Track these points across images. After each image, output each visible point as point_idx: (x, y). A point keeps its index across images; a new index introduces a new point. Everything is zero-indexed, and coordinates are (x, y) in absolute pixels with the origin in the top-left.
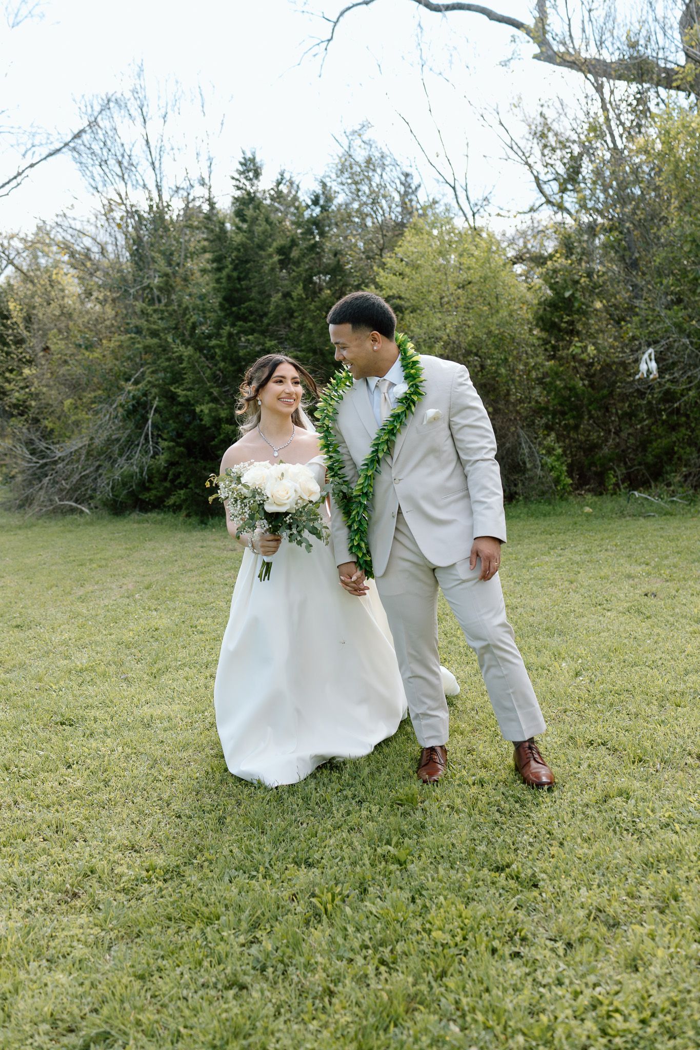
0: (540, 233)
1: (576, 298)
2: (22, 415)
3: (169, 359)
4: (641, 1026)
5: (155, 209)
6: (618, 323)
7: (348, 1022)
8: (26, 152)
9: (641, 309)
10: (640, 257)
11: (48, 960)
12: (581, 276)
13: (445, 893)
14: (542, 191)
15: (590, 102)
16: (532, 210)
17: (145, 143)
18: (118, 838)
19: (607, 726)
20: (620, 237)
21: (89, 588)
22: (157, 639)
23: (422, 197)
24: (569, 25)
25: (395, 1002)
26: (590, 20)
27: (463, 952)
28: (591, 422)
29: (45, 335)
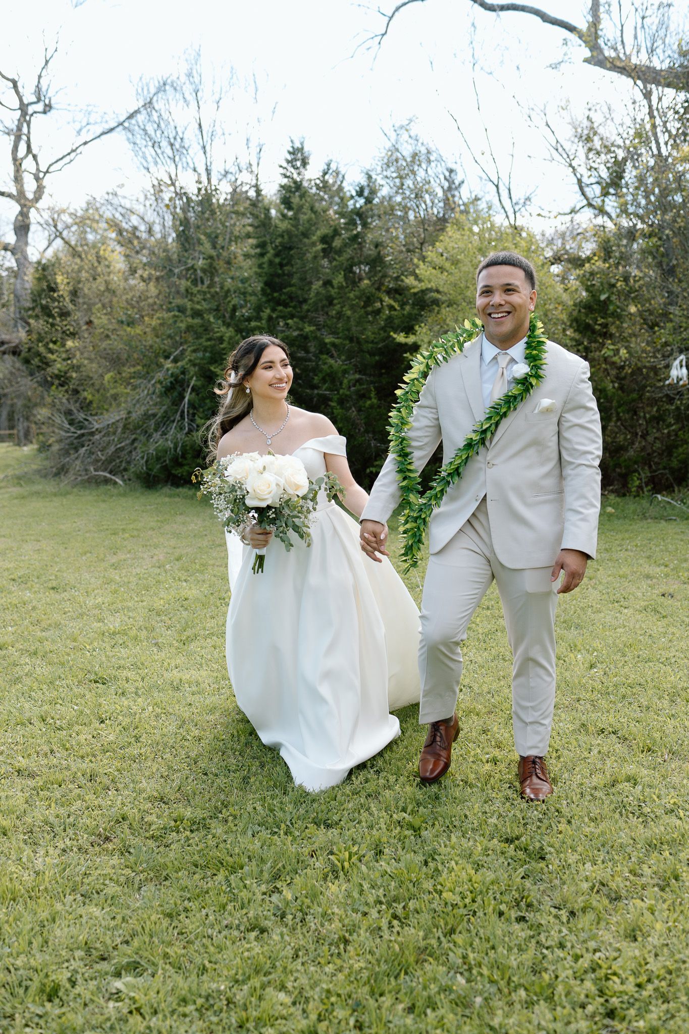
0: (579, 235)
1: (611, 301)
2: (62, 385)
3: (209, 339)
4: (637, 989)
5: (203, 192)
6: (651, 327)
7: (362, 968)
8: (80, 130)
9: (675, 315)
10: (678, 265)
11: (82, 895)
12: (618, 280)
13: (457, 859)
14: (583, 194)
15: (637, 109)
16: (573, 211)
17: (197, 126)
18: (149, 789)
19: (618, 717)
20: (659, 243)
21: (121, 556)
22: (186, 609)
23: (464, 195)
24: (622, 31)
25: (407, 952)
26: (643, 27)
27: (471, 913)
28: (619, 424)
29: (89, 309)
